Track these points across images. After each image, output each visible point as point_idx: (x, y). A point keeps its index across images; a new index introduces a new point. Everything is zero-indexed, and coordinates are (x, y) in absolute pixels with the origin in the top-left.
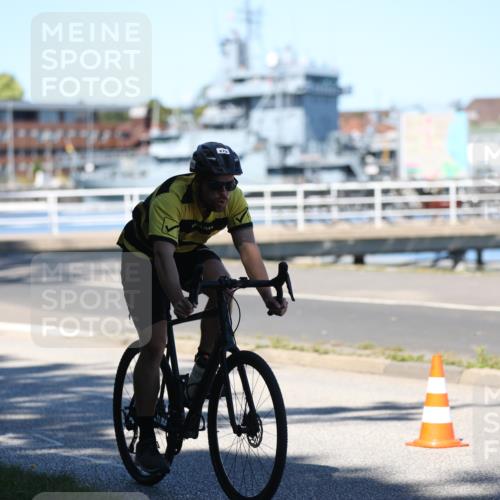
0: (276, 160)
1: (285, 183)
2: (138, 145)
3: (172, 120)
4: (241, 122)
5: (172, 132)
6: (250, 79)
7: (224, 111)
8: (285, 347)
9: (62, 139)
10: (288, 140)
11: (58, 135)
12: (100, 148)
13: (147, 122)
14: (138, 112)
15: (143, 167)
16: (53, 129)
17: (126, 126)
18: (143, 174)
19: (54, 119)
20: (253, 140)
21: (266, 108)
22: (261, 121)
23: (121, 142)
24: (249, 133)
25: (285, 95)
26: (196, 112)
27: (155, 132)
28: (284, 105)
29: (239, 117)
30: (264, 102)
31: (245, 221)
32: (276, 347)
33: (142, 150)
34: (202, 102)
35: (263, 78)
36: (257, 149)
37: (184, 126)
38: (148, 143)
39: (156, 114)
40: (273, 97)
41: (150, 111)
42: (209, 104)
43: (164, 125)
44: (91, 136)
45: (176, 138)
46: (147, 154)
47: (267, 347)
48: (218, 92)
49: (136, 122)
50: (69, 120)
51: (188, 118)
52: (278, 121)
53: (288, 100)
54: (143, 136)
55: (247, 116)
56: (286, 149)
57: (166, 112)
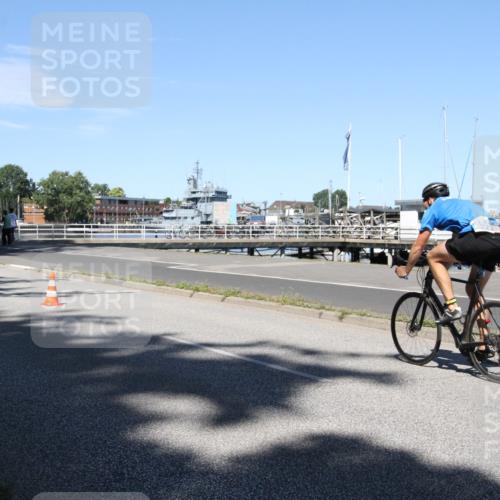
2: (159, 213)
3: (171, 205)
5: (170, 209)
6: (198, 192)
7: (188, 203)
11: (134, 209)
12: (147, 214)
16: (133, 207)
17: (158, 207)
18: (161, 222)
19: (133, 203)
20: (197, 213)
21: (202, 202)
22: (200, 206)
23: (156, 212)
24: (196, 210)
25: (208, 198)
26: (179, 202)
27: (165, 209)
28: (208, 201)
29: (193, 205)
30: (201, 200)
33: (160, 215)
35: (201, 192)
36: (198, 215)
37: (174, 207)
38: (163, 212)
40: (204, 198)
42: (183, 200)
45: (172, 211)
46: (162, 216)
48: (187, 196)
49: (161, 205)
50: (138, 204)
51: (176, 204)
52: (205, 206)
54: (161, 210)
55: (196, 204)
56: (208, 215)
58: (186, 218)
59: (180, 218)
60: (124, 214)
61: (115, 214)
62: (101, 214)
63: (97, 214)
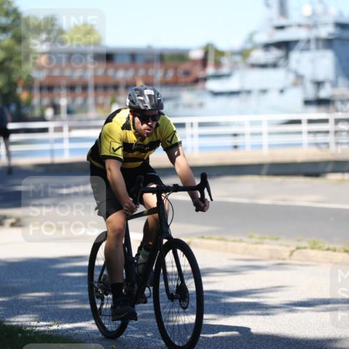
0: (311, 93)
1: (319, 112)
2: (197, 81)
3: (225, 60)
4: (281, 62)
5: (225, 70)
6: (290, 26)
7: (268, 53)
8: (320, 248)
9: (134, 77)
10: (321, 77)
11: (130, 73)
12: (165, 84)
13: (204, 62)
14: (197, 54)
15: (200, 100)
16: (126, 69)
17: (186, 66)
18: (201, 105)
19: (127, 60)
20: (291, 77)
21: (303, 50)
22: (298, 61)
23: (183, 79)
24: (289, 70)
25: (318, 40)
26: (244, 54)
27: (210, 70)
28: (317, 48)
29: (280, 58)
30: (301, 45)
31: (173, 142)
32: (313, 248)
33: (200, 85)
34: (249, 46)
35: (300, 26)
36: (295, 84)
37: (234, 66)
38: (205, 79)
39: (211, 56)
40: (308, 41)
41: (206, 53)
42: (255, 47)
43: (218, 64)
44: (157, 73)
45: (228, 76)
46: (204, 89)
47: (305, 248)
48: (263, 38)
49: (195, 62)
50: (139, 61)
51: (238, 58)
52: (313, 61)
53: (321, 44)
54: (201, 74)
55: (287, 57)
56: (319, 84)
57: (220, 54)
58: (264, 91)
59: (249, 92)
60: (106, 88)
61: (85, 88)
62: (50, 88)
63: (41, 88)
